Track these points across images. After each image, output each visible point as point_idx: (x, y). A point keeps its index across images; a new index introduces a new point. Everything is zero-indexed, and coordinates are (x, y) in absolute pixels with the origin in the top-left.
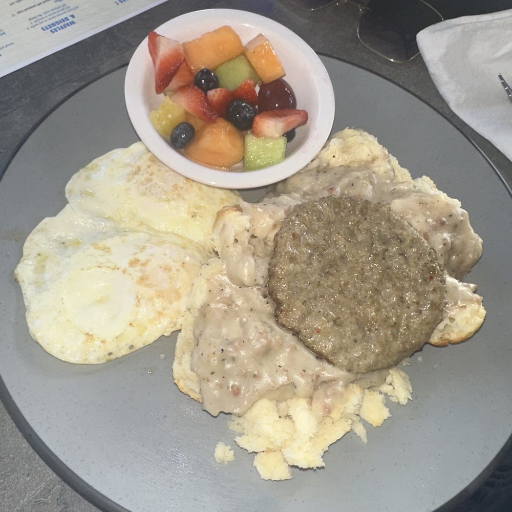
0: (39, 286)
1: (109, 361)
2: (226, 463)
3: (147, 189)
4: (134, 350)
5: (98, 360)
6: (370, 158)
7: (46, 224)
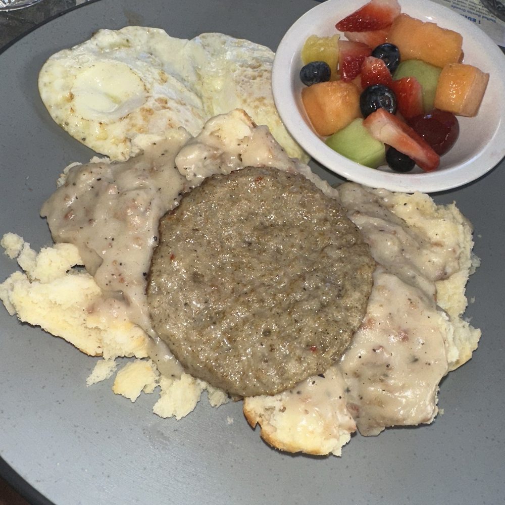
0: (101, 53)
1: (60, 126)
2: (5, 253)
3: (243, 80)
4: (82, 142)
5: (57, 117)
6: (435, 239)
7: (159, 33)
